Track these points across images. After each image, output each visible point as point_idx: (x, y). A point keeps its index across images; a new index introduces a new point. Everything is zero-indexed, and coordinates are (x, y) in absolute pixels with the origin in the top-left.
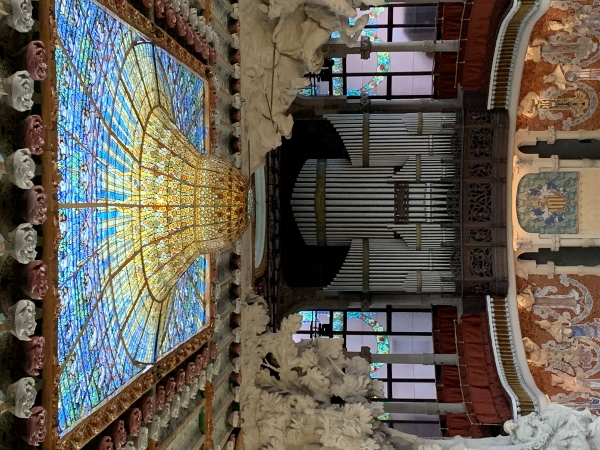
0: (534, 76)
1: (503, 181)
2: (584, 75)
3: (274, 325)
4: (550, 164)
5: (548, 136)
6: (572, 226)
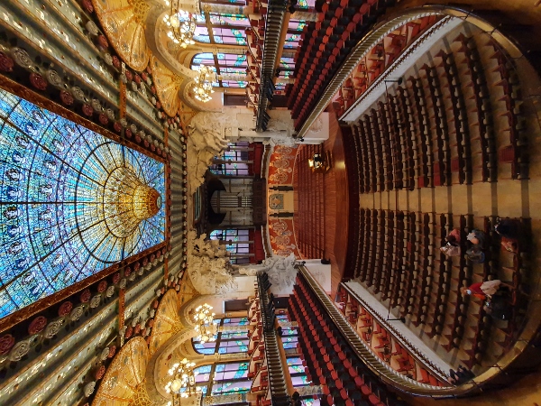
0: (272, 170)
1: (265, 196)
2: (284, 170)
3: (198, 237)
5: (276, 185)
6: (282, 207)
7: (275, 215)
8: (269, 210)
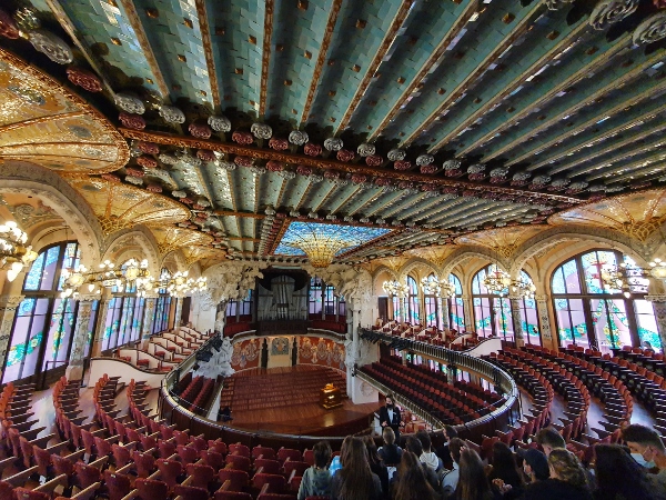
2: (315, 354)
3: (260, 270)
4: (291, 346)
5: (298, 345)
6: (274, 353)
7: (265, 345)
8: (272, 338)
